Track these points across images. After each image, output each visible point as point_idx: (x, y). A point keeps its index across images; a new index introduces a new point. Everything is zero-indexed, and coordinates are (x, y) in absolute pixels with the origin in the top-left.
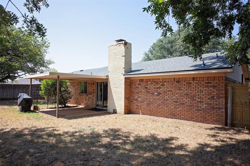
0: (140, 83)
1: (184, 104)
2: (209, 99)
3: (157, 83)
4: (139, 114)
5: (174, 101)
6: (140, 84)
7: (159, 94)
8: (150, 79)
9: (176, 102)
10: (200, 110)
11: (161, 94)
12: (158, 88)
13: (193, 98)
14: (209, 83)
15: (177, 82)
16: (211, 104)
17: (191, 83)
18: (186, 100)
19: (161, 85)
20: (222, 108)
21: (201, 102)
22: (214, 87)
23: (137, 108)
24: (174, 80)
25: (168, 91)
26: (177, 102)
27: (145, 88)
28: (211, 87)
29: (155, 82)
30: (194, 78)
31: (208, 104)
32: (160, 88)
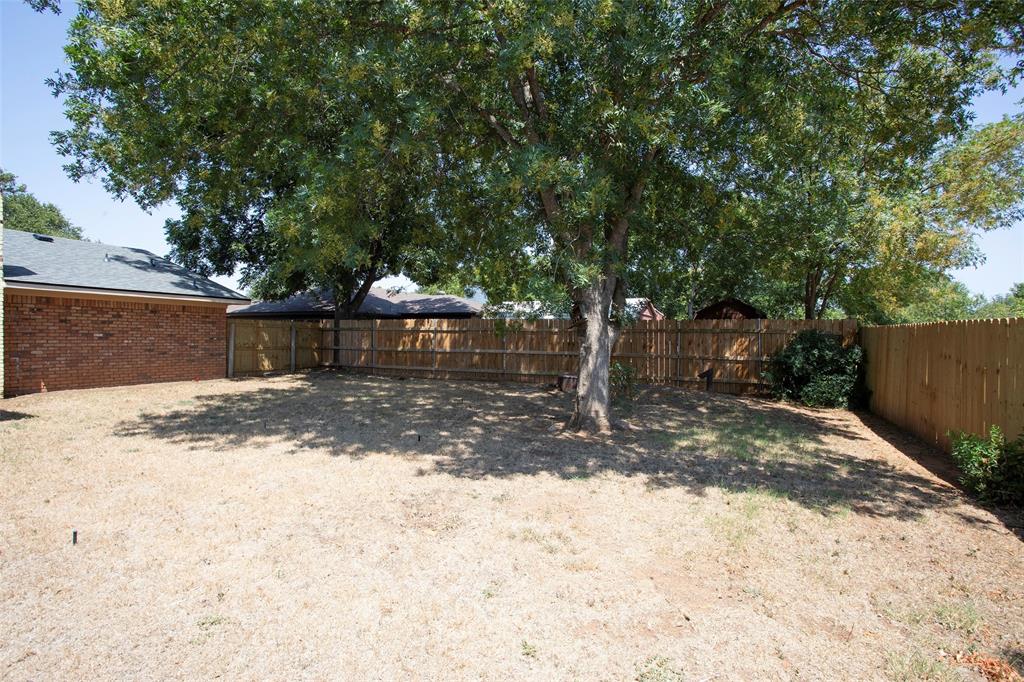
0: (40, 306)
1: (165, 353)
2: (206, 341)
3: (101, 311)
4: (39, 390)
5: (146, 350)
6: (39, 310)
7: (107, 336)
8: (77, 300)
9: (149, 350)
10: (193, 361)
11: (112, 335)
12: (104, 322)
13: (181, 341)
14: (207, 317)
15: (152, 312)
16: (209, 349)
17: (178, 316)
18: (170, 346)
19: (114, 316)
20: (222, 354)
21: (194, 347)
22: (213, 323)
23: (25, 378)
24: (147, 308)
25: (132, 330)
26: (152, 350)
27: (61, 321)
28: (209, 323)
29: (93, 309)
30: (184, 307)
31: (204, 349)
32: (112, 322)
